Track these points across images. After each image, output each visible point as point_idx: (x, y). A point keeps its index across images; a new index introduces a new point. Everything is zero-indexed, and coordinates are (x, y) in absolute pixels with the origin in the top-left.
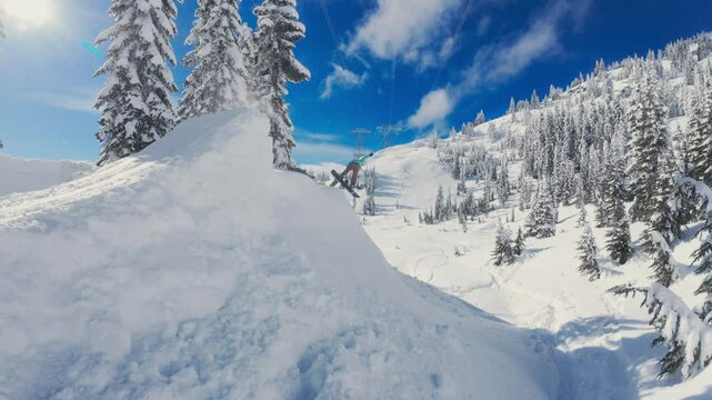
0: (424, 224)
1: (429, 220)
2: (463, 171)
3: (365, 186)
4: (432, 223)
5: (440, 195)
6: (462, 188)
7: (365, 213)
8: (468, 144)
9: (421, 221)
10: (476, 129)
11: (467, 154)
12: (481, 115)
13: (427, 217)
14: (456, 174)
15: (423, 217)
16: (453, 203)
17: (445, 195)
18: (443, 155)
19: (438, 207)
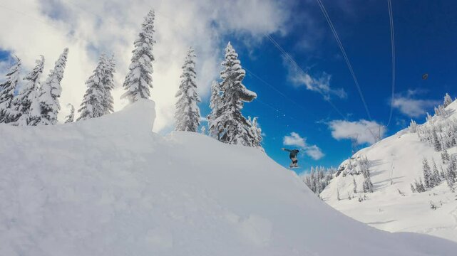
0: (417, 193)
1: (420, 189)
2: (443, 143)
3: (362, 171)
4: (424, 191)
5: (426, 166)
6: (445, 157)
7: (365, 192)
8: (443, 122)
9: (414, 190)
10: (446, 109)
11: (444, 129)
12: (447, 97)
13: (418, 186)
14: (438, 147)
15: (415, 187)
16: (440, 171)
17: (431, 165)
18: (423, 135)
19: (427, 176)
